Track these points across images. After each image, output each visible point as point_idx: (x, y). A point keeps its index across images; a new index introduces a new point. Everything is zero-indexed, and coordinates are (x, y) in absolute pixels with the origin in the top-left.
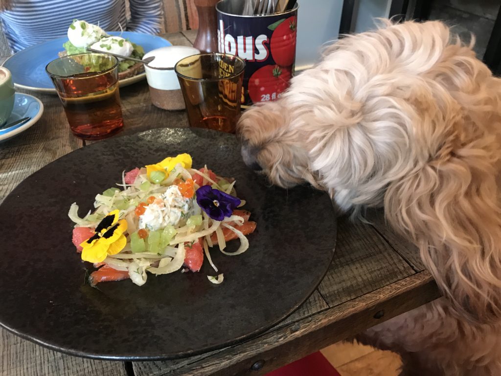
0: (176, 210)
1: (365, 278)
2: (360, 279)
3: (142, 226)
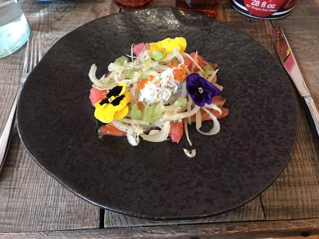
0: (168, 90)
1: (306, 204)
2: (301, 204)
3: (141, 99)
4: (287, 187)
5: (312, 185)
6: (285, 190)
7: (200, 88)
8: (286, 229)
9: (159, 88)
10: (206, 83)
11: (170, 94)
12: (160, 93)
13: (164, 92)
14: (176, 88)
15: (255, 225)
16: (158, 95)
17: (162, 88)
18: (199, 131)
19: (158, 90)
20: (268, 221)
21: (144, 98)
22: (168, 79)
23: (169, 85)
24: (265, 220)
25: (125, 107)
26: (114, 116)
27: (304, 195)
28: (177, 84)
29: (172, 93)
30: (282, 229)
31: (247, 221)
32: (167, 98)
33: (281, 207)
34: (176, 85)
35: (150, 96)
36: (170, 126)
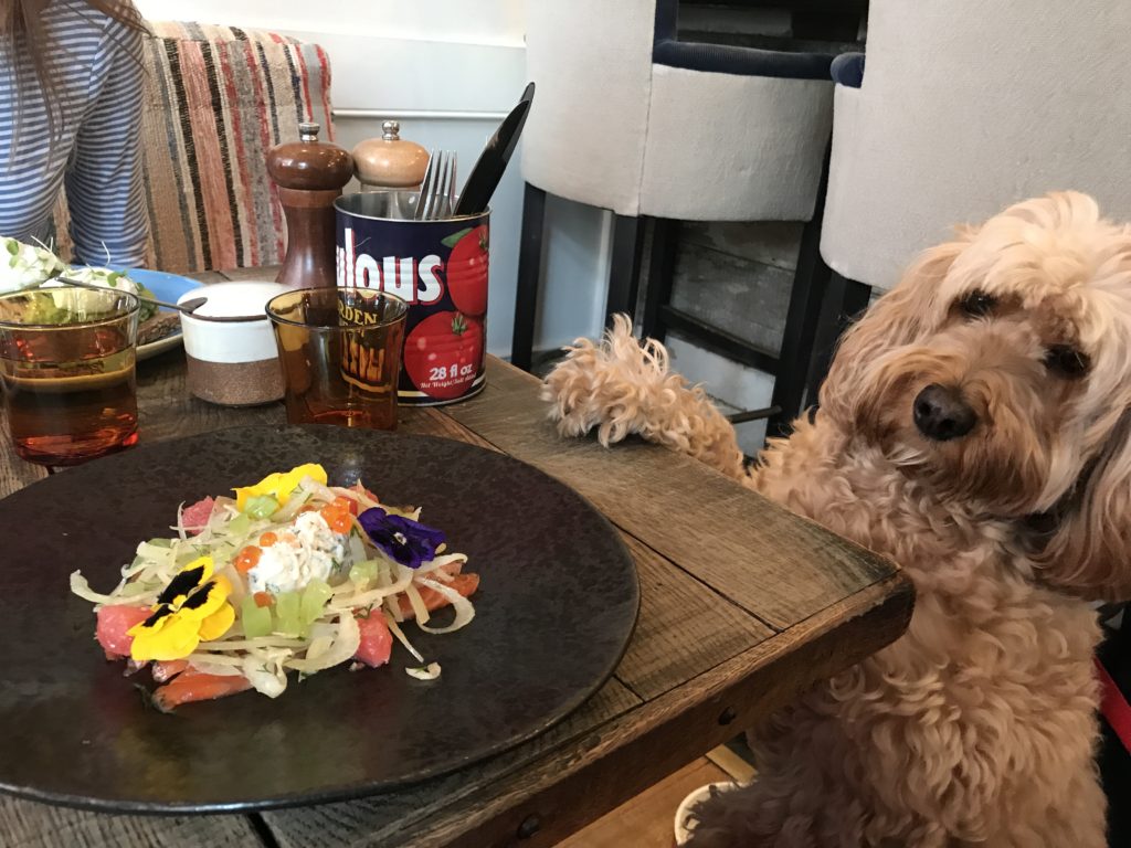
0: (322, 554)
1: (693, 650)
2: (685, 653)
3: (259, 587)
4: (647, 640)
5: (684, 620)
6: (648, 645)
7: (397, 535)
8: (687, 699)
9: (299, 551)
10: (406, 524)
11: (329, 564)
12: (304, 562)
13: (315, 563)
14: (340, 550)
15: (632, 717)
16: (301, 569)
17: (306, 549)
18: (426, 629)
19: (298, 556)
20: (650, 701)
21: (267, 585)
22: (315, 529)
23: (321, 544)
24: (645, 703)
25: (222, 608)
26: (199, 633)
27: (682, 639)
28: (340, 541)
29: (334, 560)
30: (680, 702)
31: (613, 719)
32: (323, 574)
33: (657, 673)
34: (336, 543)
35: (283, 571)
36: (356, 622)
